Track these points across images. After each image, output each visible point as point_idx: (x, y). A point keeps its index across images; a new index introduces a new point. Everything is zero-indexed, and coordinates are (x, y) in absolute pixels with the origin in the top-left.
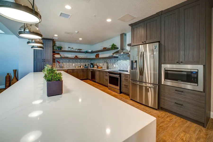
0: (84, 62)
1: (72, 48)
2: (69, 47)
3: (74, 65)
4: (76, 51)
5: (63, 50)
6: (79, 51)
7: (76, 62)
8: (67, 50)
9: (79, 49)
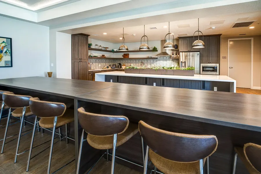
0: (109, 63)
1: (100, 46)
2: (96, 45)
3: (100, 65)
4: (103, 49)
5: (92, 48)
6: (105, 49)
7: (103, 62)
8: (94, 48)
9: (105, 48)
